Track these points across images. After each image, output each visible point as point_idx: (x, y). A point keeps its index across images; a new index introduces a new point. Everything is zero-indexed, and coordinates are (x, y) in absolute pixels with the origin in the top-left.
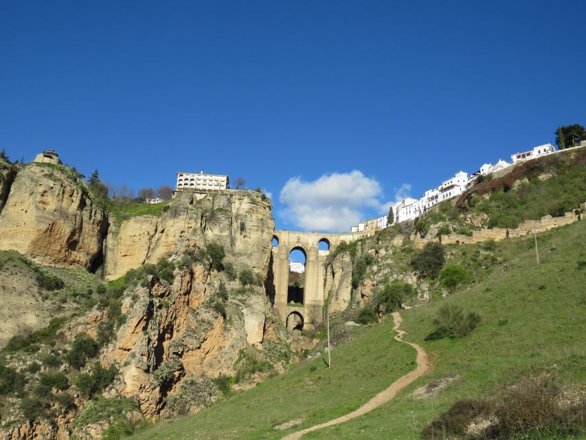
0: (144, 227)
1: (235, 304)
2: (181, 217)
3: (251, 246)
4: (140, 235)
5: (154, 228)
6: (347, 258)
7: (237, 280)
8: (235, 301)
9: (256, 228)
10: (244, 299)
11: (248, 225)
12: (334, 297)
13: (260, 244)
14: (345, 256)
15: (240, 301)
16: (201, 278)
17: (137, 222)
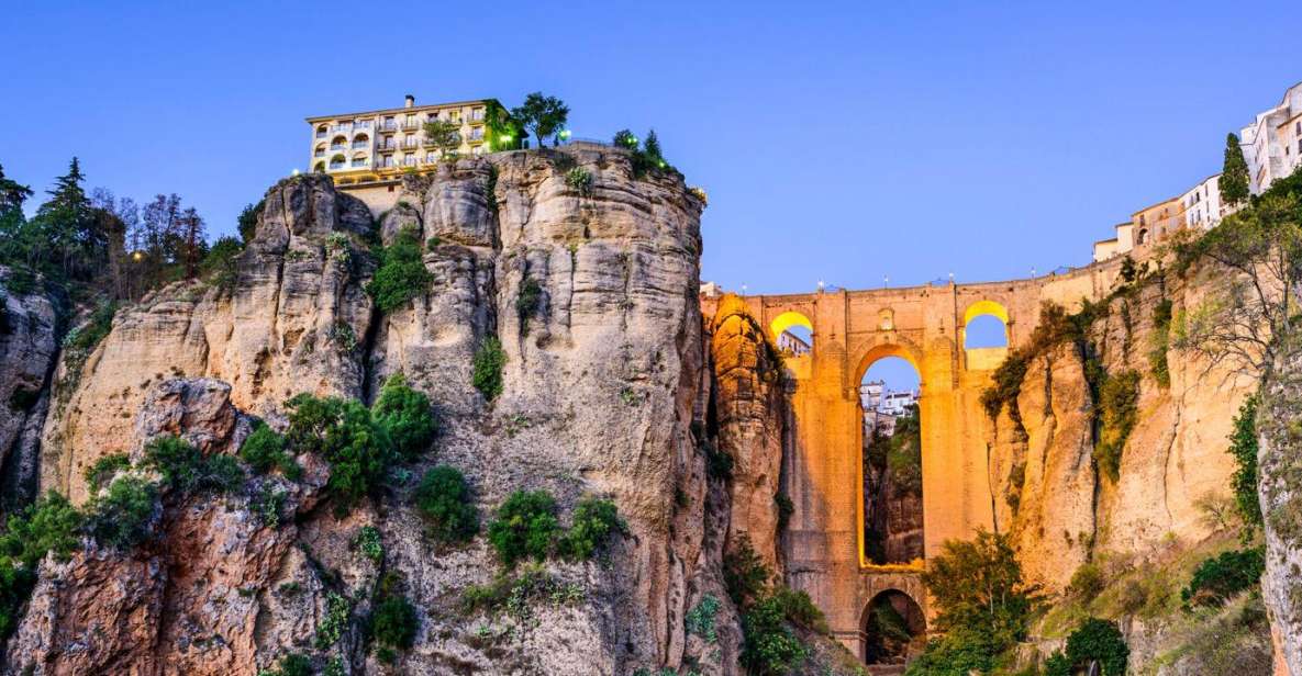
0: (157, 351)
1: (453, 663)
2: (258, 291)
3: (571, 380)
4: (145, 386)
5: (197, 351)
6: (1069, 370)
7: (481, 541)
8: (454, 649)
9: (595, 298)
10: (498, 629)
11: (560, 286)
12: (1031, 529)
13: (610, 365)
14: (1061, 362)
15: (476, 643)
16: (235, 567)
17: (131, 333)
